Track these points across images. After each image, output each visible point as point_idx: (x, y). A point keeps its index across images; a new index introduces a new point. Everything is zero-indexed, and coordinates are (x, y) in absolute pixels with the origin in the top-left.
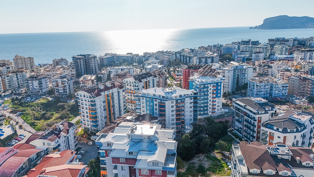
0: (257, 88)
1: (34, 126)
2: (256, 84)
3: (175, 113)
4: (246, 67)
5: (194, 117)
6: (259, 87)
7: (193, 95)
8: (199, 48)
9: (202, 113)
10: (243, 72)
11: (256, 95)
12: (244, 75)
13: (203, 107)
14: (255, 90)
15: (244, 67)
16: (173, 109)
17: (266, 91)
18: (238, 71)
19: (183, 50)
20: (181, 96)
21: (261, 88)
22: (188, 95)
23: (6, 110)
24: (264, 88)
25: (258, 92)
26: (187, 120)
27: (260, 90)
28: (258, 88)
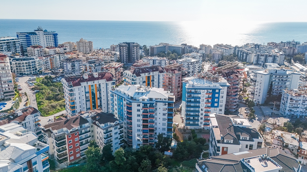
0: (290, 103)
1: (40, 105)
2: (290, 97)
3: (141, 118)
4: (290, 72)
5: (168, 126)
6: (294, 101)
7: (167, 100)
8: (268, 43)
9: (191, 122)
10: (283, 78)
11: (288, 110)
12: (285, 83)
13: (193, 115)
14: (288, 105)
15: (288, 73)
16: (139, 113)
17: (305, 108)
18: (276, 77)
19: (247, 44)
20: (151, 99)
21: (297, 103)
22: (161, 99)
23: (31, 86)
24: (302, 104)
25: (293, 108)
26: (159, 128)
27: (295, 106)
28: (292, 103)
